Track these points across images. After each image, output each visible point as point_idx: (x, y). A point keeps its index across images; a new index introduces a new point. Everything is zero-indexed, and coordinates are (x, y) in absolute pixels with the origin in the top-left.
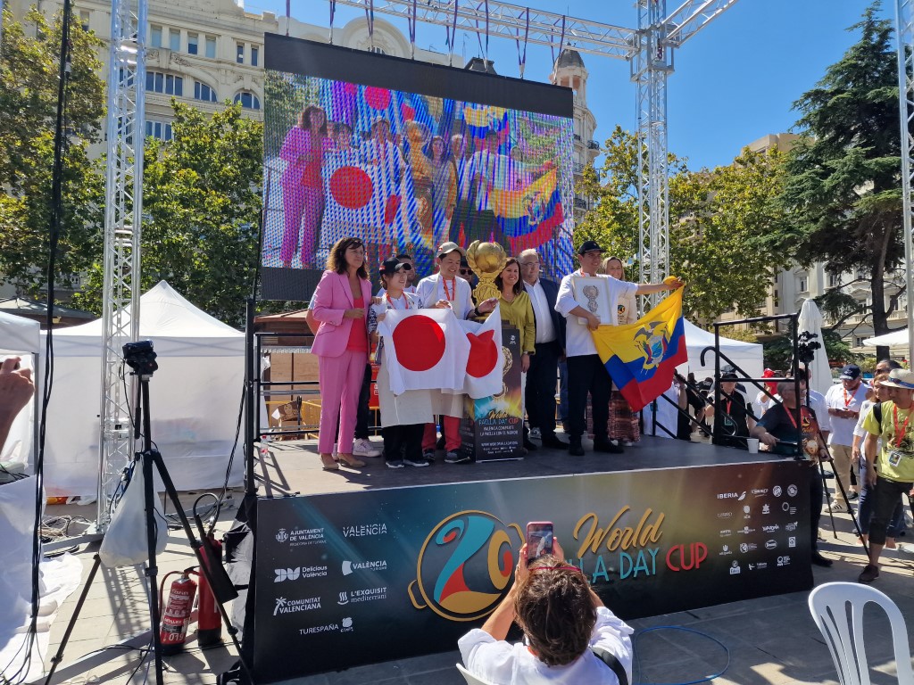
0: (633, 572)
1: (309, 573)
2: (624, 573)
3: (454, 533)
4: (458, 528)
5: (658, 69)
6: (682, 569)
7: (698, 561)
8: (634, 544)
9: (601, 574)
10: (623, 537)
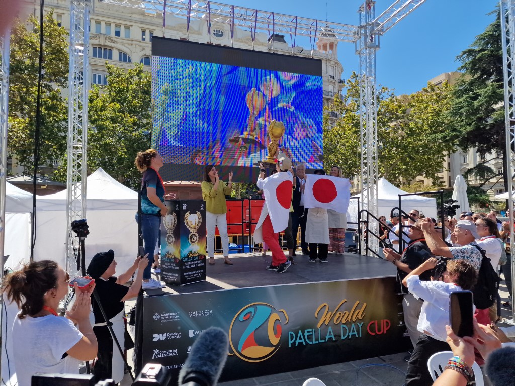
0: (348, 336)
1: (171, 336)
2: (344, 336)
3: (249, 314)
4: (251, 312)
5: (370, 47)
6: (376, 334)
7: (386, 329)
8: (349, 320)
9: (330, 337)
10: (343, 316)
